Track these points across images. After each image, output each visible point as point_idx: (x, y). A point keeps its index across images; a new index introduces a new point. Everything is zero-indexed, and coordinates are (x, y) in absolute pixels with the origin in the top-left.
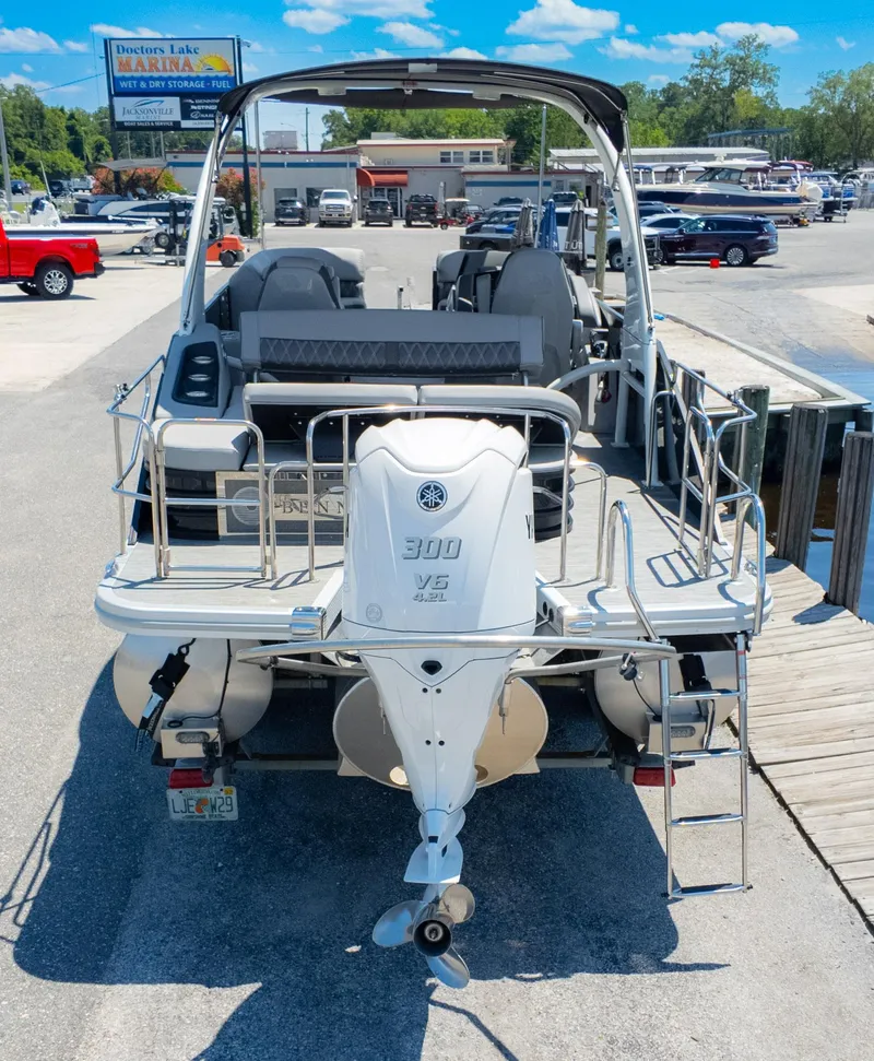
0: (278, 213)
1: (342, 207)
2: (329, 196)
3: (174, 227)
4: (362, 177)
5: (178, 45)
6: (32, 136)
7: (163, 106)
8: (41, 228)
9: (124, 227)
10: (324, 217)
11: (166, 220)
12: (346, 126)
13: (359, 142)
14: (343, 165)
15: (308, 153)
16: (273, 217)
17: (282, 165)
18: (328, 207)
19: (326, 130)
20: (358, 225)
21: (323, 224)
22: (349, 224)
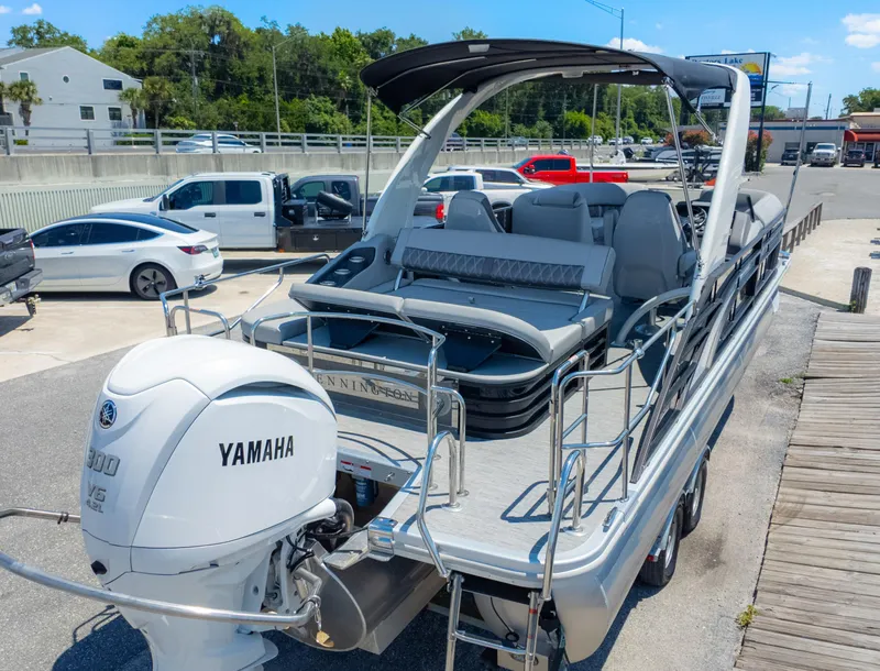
0: (784, 157)
1: (829, 154)
2: (820, 147)
3: (696, 165)
4: (848, 136)
5: (729, 59)
6: (660, 114)
7: (715, 94)
8: (614, 165)
9: (662, 165)
10: (814, 160)
11: (690, 161)
12: (859, 104)
13: (853, 114)
14: (836, 128)
15: (826, 120)
16: (780, 159)
17: (792, 128)
18: (818, 154)
19: (843, 107)
20: (838, 167)
21: (814, 165)
22: (831, 165)
